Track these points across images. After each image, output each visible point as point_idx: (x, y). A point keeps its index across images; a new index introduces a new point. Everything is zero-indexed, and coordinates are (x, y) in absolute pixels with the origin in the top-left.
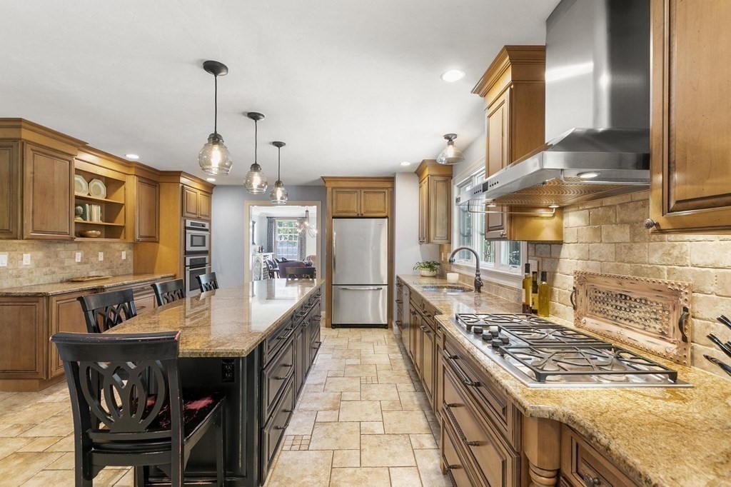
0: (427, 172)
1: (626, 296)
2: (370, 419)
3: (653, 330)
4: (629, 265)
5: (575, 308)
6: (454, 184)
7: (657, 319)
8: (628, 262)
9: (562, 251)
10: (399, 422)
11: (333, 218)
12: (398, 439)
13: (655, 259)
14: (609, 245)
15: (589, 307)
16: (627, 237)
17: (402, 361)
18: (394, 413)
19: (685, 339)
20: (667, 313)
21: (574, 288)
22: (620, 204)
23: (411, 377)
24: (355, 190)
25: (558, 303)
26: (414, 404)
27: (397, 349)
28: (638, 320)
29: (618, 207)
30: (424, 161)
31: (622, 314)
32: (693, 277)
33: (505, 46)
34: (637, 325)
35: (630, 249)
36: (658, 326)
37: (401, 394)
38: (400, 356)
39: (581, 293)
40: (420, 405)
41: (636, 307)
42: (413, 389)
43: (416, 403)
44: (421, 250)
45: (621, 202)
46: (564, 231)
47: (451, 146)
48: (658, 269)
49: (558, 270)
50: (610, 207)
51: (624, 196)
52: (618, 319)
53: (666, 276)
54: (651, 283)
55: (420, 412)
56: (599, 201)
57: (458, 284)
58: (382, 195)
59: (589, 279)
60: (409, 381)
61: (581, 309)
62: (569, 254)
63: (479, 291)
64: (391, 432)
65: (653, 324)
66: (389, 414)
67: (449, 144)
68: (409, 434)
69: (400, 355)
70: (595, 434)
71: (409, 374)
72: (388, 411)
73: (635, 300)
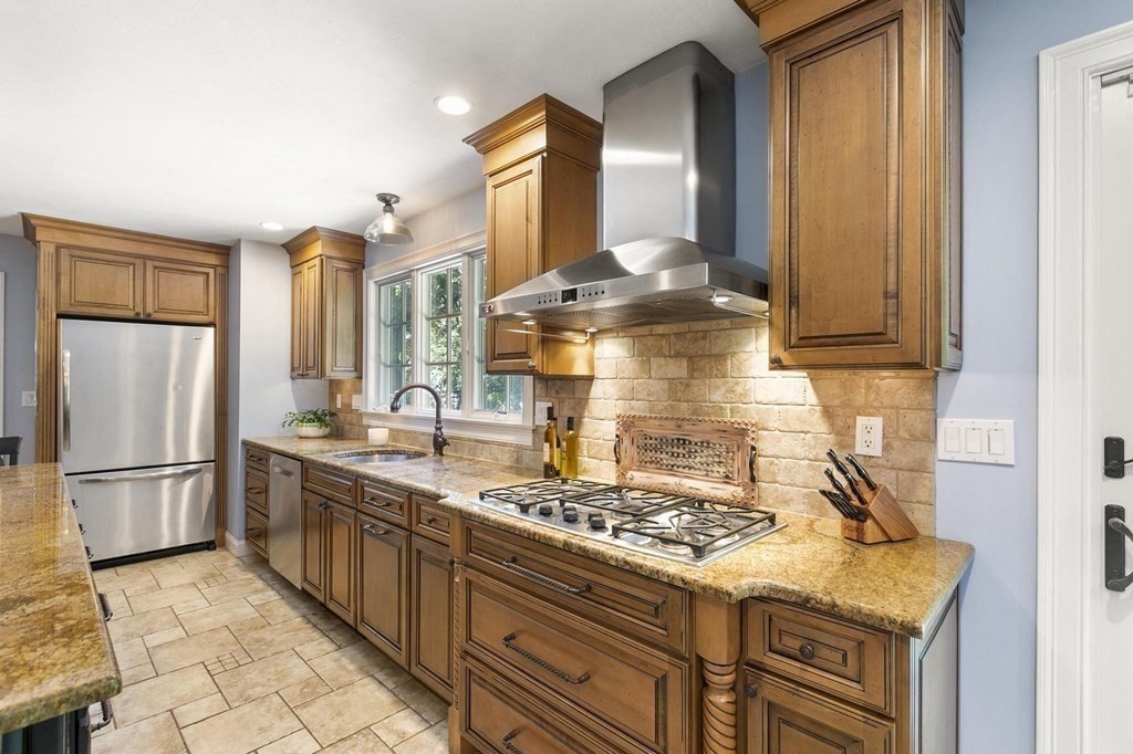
0: (317, 249)
1: (684, 440)
2: (275, 734)
3: (717, 475)
4: (685, 404)
5: (618, 462)
6: (370, 278)
7: (720, 462)
8: (687, 401)
9: (593, 389)
10: (340, 714)
11: (60, 316)
12: (355, 746)
13: (717, 396)
14: (662, 382)
15: (636, 458)
16: (684, 373)
17: (283, 602)
18: (321, 702)
19: (753, 479)
20: (731, 454)
21: (617, 436)
22: (675, 334)
23: (315, 626)
24: (131, 260)
25: (586, 459)
26: (350, 672)
27: (259, 584)
28: (699, 466)
29: (673, 337)
30: (313, 230)
31: (680, 461)
32: (758, 414)
33: (546, 95)
34: (698, 472)
35: (688, 385)
36: (722, 470)
37: (314, 663)
38: (271, 595)
39: (626, 442)
40: (361, 669)
41: (696, 452)
42: (333, 647)
43: (351, 667)
44: (293, 391)
45: (676, 331)
46: (596, 363)
47: (389, 215)
48: (721, 408)
49: (586, 414)
50: (662, 336)
51: (680, 325)
52: (675, 468)
53: (729, 415)
54: (716, 423)
55: (367, 680)
56: (648, 327)
57: (387, 446)
58: (201, 279)
59: (636, 423)
60: (316, 635)
61: (625, 462)
62: (604, 393)
63: (441, 454)
64: (334, 738)
65: (716, 468)
66: (312, 710)
67: (385, 211)
68: (368, 727)
69: (272, 593)
70: (812, 596)
71: (309, 622)
72: (304, 705)
73: (696, 444)
